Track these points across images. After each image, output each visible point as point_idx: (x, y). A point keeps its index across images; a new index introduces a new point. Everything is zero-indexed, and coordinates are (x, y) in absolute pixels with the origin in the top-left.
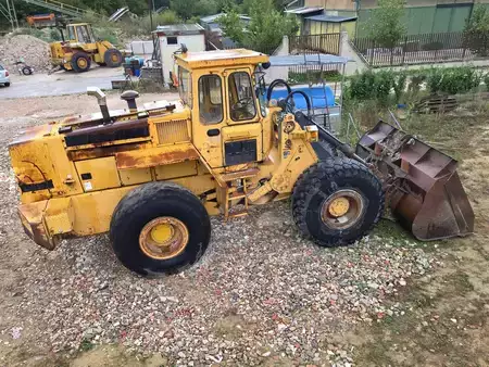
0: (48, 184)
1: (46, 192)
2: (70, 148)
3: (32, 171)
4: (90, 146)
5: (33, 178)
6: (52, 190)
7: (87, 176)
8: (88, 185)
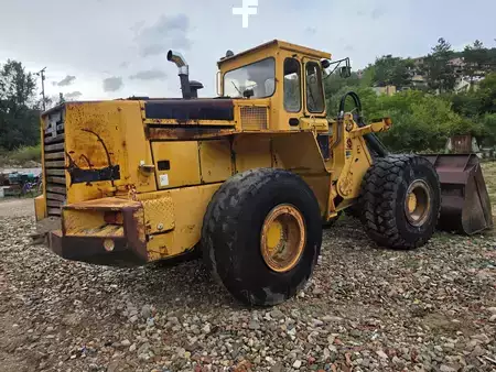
0: (112, 173)
1: (108, 186)
2: (149, 121)
3: (94, 147)
4: (173, 122)
5: (93, 160)
6: (117, 182)
7: (164, 165)
8: (164, 179)
